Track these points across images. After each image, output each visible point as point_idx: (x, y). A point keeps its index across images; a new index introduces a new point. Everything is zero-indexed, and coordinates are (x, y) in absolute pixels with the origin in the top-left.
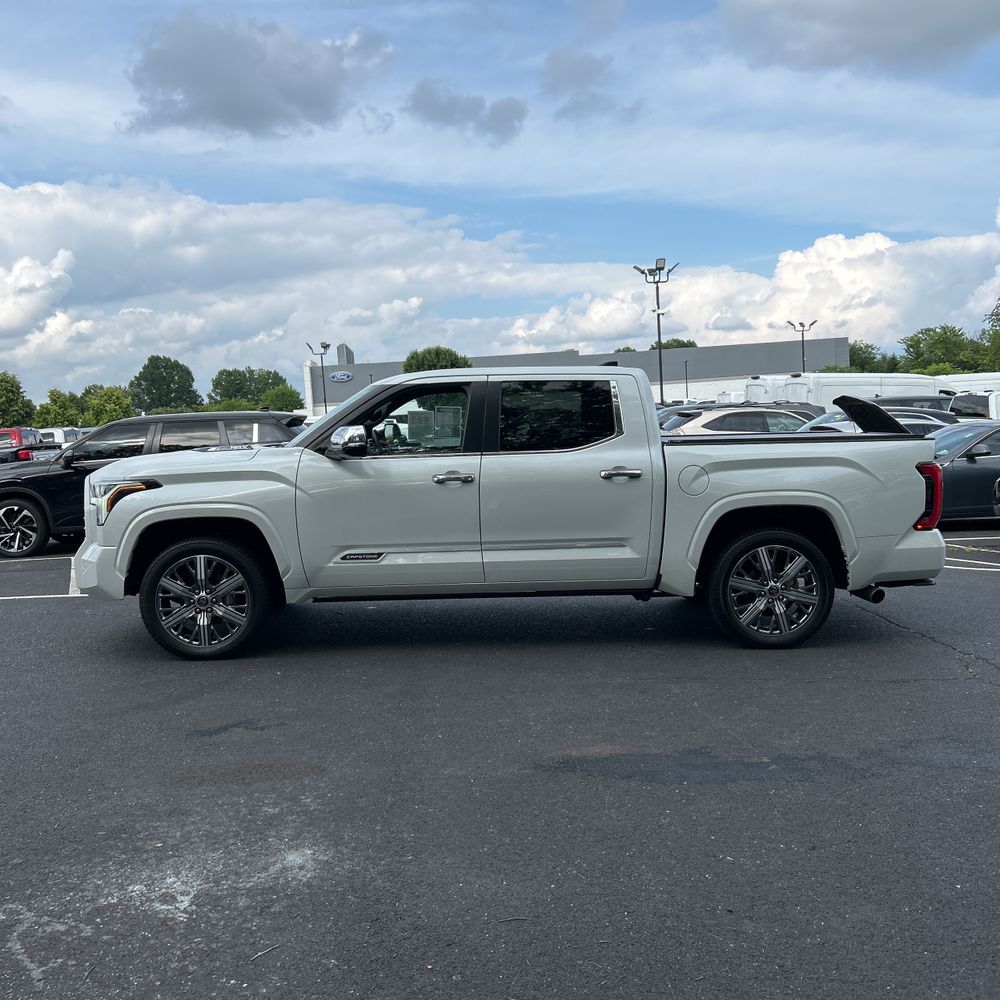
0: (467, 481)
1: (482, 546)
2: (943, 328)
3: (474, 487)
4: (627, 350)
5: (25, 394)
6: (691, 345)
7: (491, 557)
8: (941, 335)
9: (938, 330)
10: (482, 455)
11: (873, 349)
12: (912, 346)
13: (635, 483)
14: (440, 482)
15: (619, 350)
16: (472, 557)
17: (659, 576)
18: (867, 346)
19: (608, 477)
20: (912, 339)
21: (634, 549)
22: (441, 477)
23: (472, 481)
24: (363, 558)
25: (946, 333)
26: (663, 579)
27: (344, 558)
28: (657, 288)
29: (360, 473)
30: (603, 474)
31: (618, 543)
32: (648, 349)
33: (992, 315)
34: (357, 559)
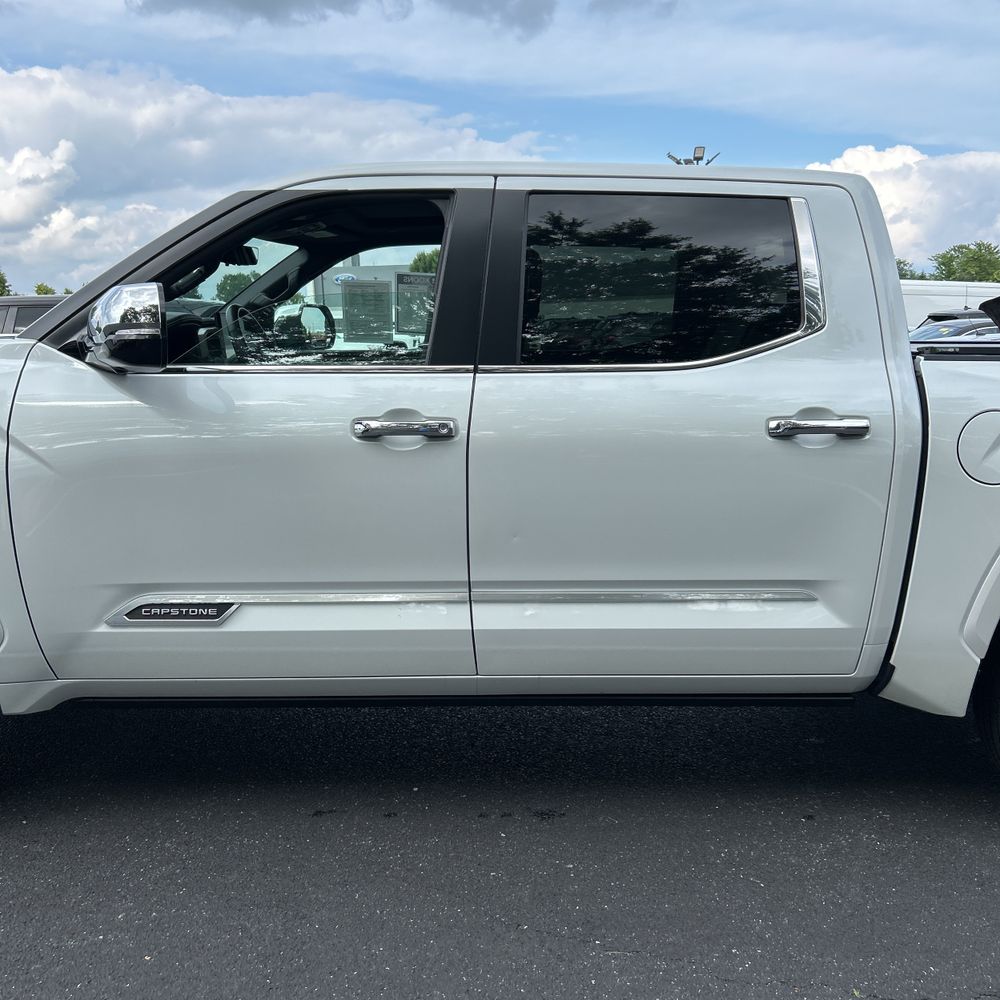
0: (437, 434)
1: (471, 593)
2: (979, 245)
3: (453, 453)
5: (10, 288)
7: (493, 618)
8: (975, 252)
9: (972, 247)
10: (475, 371)
11: (905, 265)
12: (943, 264)
13: (852, 449)
14: (370, 436)
16: (447, 618)
17: (886, 670)
19: (786, 433)
20: (944, 256)
21: (836, 609)
22: (374, 424)
23: (449, 436)
24: (181, 615)
25: (980, 250)
26: (896, 677)
27: (134, 613)
29: (174, 406)
30: (773, 424)
31: (802, 591)
34: (169, 616)
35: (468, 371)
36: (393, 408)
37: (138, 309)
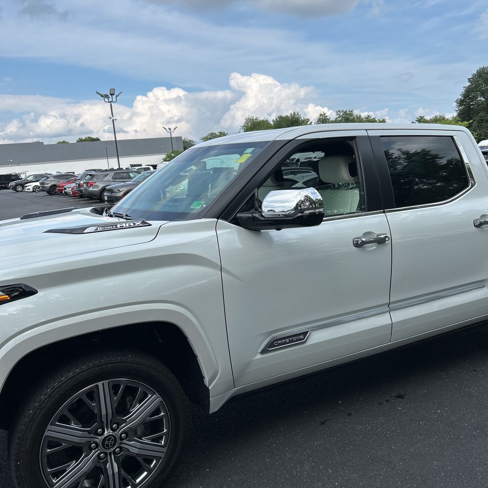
1: (390, 307)
4: (64, 142)
6: (98, 140)
9: (217, 133)
15: (60, 142)
18: (190, 141)
24: (290, 342)
27: (271, 345)
28: (111, 105)
32: (75, 142)
33: (244, 127)
34: (285, 343)
35: (381, 213)
36: (365, 232)
37: (302, 200)
